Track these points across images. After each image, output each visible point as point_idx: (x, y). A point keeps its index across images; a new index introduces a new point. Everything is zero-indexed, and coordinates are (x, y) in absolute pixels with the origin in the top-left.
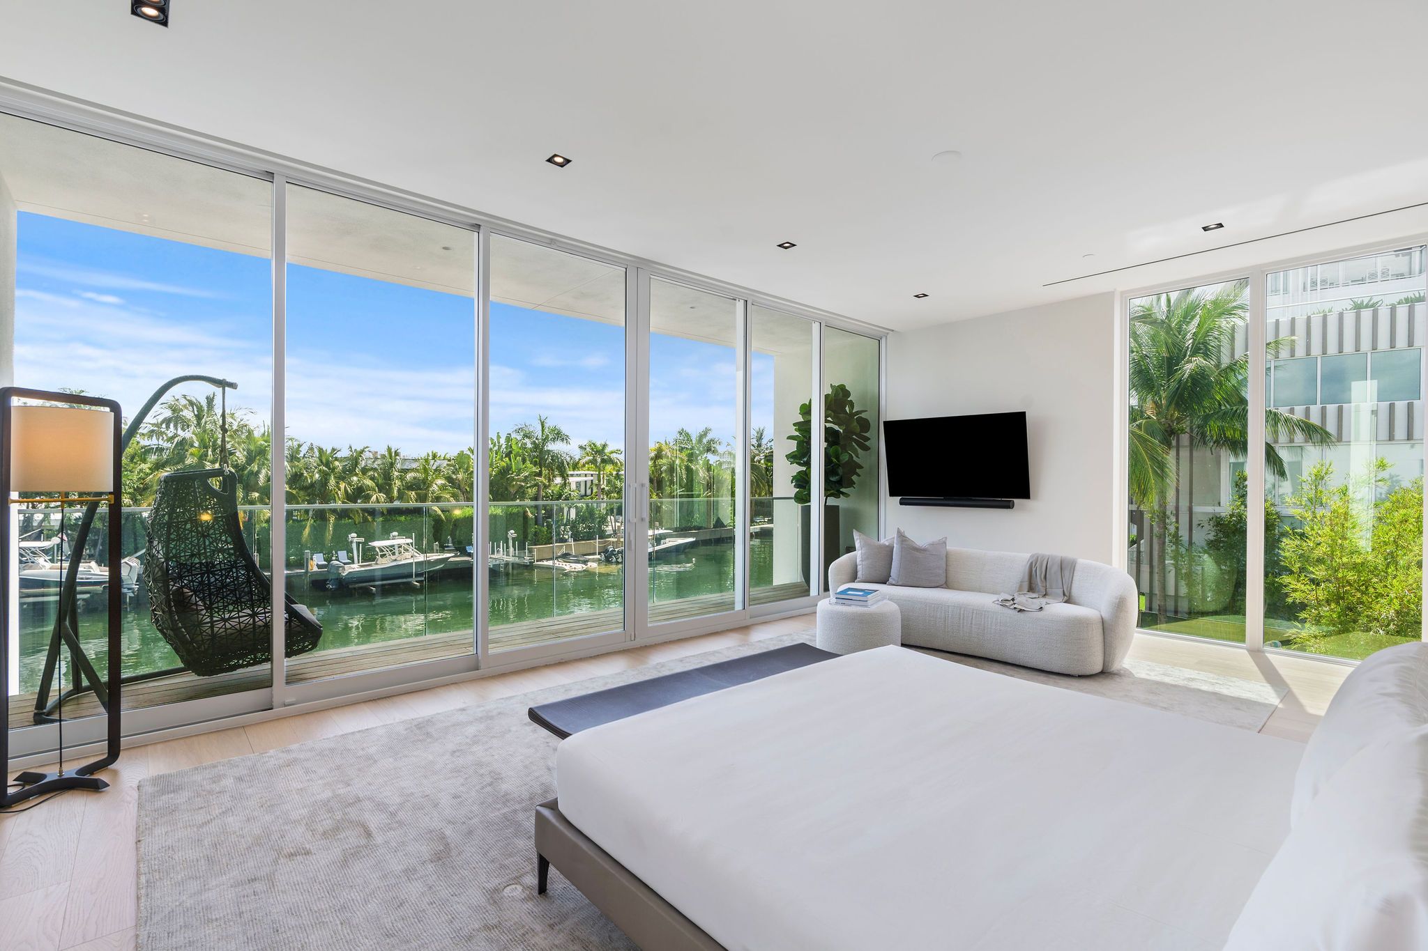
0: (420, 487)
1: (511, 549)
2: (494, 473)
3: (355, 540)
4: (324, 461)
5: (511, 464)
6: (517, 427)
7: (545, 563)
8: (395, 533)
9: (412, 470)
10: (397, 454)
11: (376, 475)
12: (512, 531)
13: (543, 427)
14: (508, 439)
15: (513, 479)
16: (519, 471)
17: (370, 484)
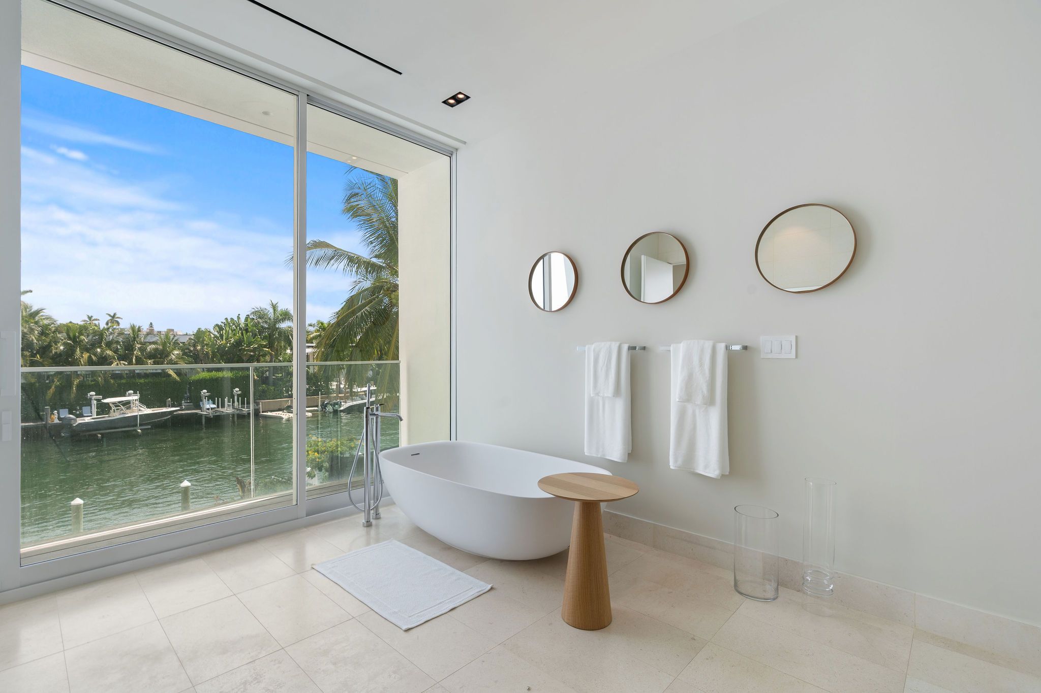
0: (159, 356)
1: (236, 403)
2: (228, 345)
3: (94, 397)
4: (71, 335)
5: (243, 338)
6: (254, 310)
7: (269, 414)
8: (131, 392)
9: (151, 343)
10: (139, 330)
11: (119, 347)
12: (237, 389)
13: (274, 310)
14: (246, 319)
15: (244, 350)
16: (249, 344)
17: (111, 354)
